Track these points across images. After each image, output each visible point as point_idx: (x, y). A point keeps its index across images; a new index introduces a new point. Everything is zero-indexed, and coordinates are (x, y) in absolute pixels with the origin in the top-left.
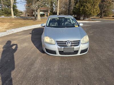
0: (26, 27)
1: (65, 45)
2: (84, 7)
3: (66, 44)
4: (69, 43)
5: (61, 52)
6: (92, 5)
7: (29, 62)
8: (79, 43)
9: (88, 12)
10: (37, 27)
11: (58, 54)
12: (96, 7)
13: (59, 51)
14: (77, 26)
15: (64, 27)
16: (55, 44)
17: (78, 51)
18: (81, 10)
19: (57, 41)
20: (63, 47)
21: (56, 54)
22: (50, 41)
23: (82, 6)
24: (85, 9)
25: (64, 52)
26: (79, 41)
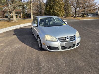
0: (6, 28)
1: (65, 41)
2: (54, 9)
3: (66, 39)
4: (68, 39)
5: (63, 48)
6: (59, 8)
7: (34, 62)
8: (75, 38)
9: (57, 14)
10: (17, 28)
11: (60, 50)
12: (62, 9)
13: (61, 47)
14: (65, 24)
15: (56, 26)
16: (57, 41)
17: (75, 44)
18: (51, 12)
19: (58, 38)
20: (64, 43)
21: (58, 50)
22: (51, 39)
23: (51, 8)
24: (55, 11)
25: (65, 47)
26: (75, 36)
